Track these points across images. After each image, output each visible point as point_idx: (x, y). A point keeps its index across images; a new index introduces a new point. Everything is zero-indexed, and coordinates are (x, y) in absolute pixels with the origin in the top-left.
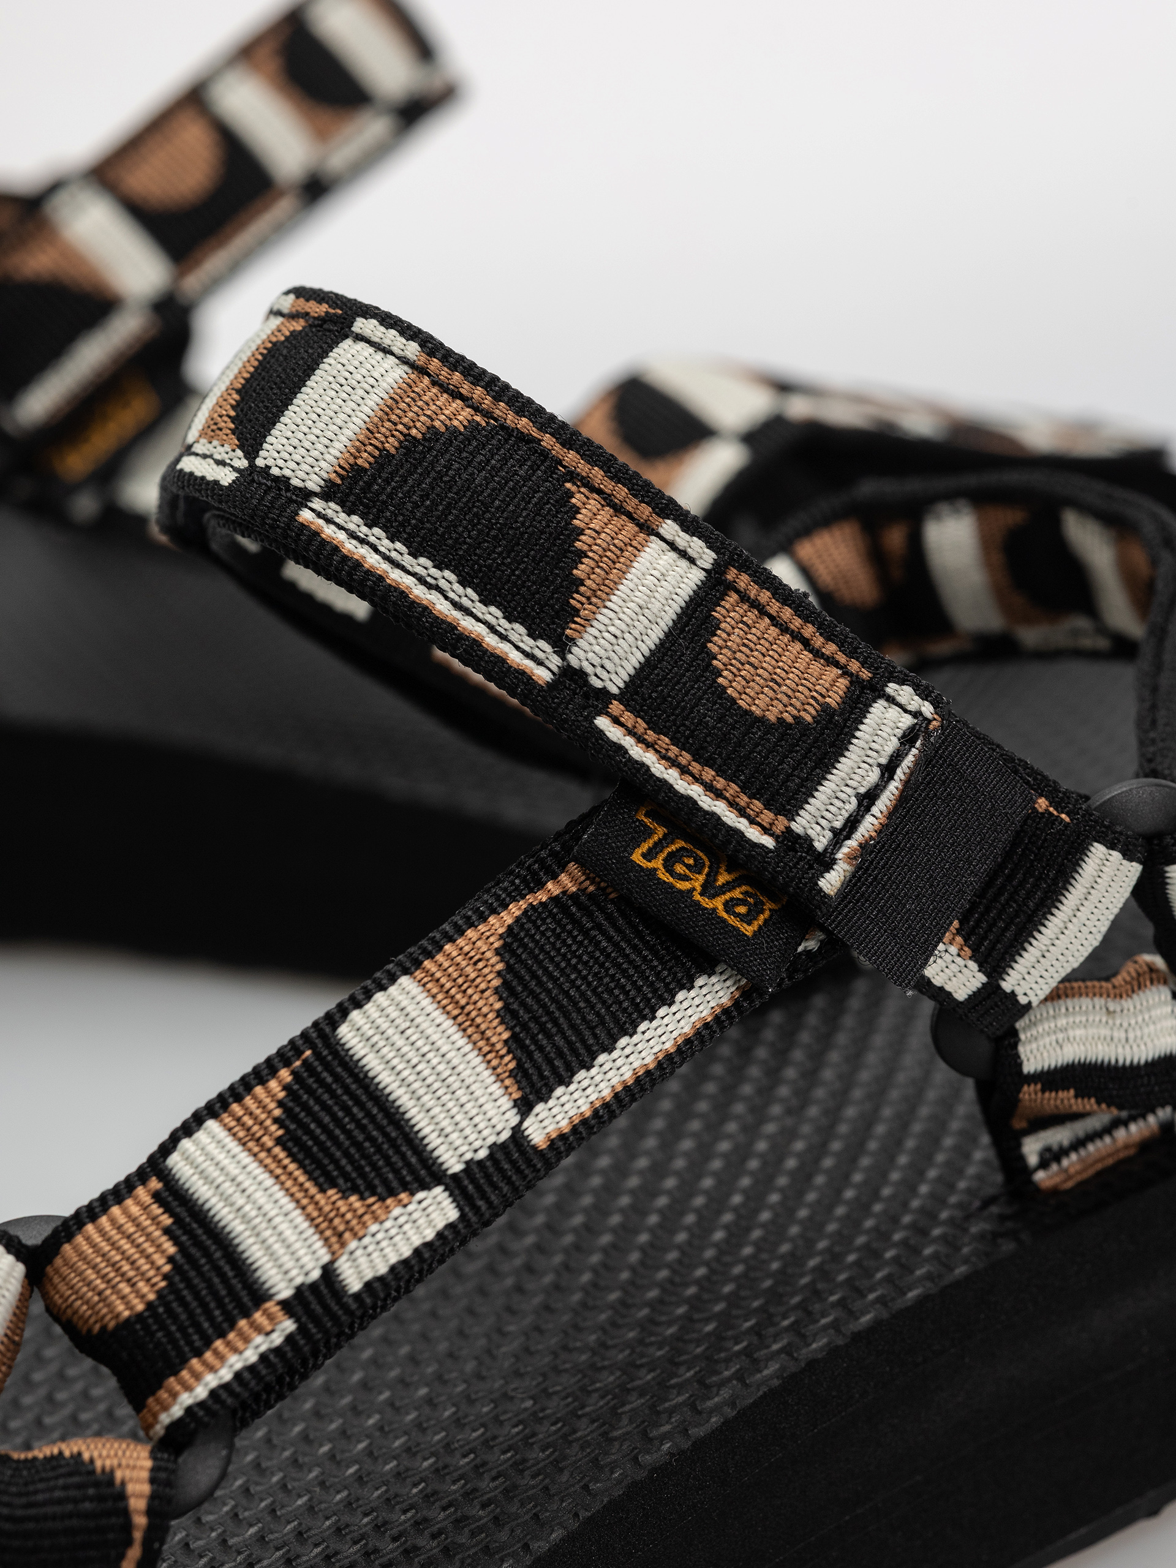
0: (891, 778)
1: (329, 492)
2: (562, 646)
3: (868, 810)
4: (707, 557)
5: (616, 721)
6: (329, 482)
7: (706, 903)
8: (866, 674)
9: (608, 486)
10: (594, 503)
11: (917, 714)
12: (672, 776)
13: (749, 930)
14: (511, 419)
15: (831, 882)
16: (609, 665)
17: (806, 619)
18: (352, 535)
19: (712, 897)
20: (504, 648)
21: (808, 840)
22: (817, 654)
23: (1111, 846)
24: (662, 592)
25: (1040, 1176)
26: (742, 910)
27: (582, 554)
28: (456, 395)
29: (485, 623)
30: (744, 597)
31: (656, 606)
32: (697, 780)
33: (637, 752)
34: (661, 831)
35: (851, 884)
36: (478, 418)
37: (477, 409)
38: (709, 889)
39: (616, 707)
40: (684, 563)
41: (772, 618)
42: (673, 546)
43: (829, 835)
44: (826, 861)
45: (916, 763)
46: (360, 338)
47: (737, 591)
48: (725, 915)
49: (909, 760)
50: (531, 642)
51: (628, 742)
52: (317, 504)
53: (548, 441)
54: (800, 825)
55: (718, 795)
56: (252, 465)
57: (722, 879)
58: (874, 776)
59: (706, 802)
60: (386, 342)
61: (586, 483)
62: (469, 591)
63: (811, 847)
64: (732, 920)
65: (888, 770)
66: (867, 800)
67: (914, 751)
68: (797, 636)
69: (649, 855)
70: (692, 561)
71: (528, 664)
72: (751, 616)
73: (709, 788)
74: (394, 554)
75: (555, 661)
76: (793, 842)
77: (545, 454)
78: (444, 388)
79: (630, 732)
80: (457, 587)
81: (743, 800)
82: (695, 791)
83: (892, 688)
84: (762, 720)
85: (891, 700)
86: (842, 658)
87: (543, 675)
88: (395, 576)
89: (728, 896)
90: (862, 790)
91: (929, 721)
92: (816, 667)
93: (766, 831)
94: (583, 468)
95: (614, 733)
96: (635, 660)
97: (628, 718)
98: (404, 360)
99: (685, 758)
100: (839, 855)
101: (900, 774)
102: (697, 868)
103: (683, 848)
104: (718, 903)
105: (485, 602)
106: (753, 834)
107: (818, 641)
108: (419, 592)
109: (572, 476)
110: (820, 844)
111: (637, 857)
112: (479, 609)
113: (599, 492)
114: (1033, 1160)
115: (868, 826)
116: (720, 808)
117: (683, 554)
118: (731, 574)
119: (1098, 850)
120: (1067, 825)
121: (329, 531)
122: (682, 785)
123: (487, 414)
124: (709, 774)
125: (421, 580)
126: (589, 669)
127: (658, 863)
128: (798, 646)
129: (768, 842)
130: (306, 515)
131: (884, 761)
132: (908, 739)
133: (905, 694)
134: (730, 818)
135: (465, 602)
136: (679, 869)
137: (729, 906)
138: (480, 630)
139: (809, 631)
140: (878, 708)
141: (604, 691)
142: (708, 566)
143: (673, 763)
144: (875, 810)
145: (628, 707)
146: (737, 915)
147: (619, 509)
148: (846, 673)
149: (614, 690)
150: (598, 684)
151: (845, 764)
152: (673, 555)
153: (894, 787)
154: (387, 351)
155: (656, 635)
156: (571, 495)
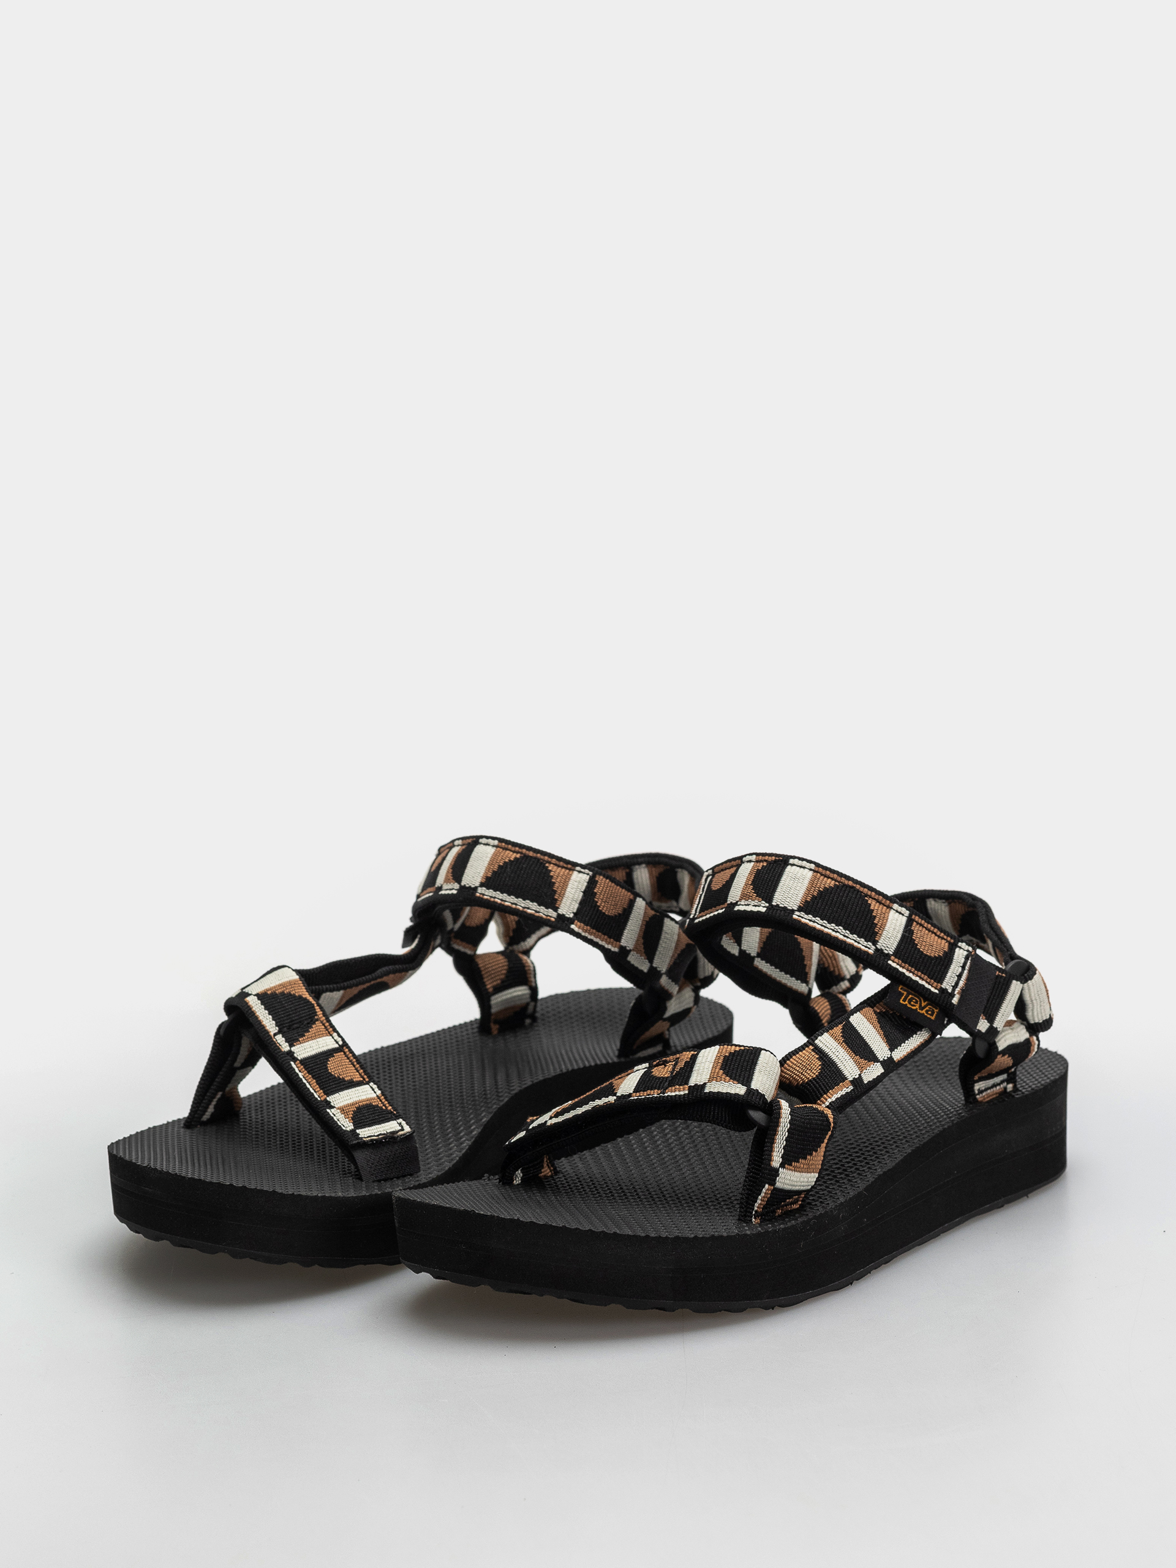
0: (965, 969)
1: (800, 909)
2: (875, 943)
3: (960, 980)
4: (907, 913)
5: (893, 962)
6: (800, 907)
7: (920, 1011)
8: (952, 941)
9: (876, 897)
10: (874, 902)
11: (968, 951)
12: (911, 975)
13: (933, 1018)
14: (846, 882)
15: (955, 1000)
16: (889, 946)
17: (935, 927)
18: (810, 921)
19: (922, 1010)
20: (860, 946)
21: (946, 990)
22: (939, 937)
23: (1017, 980)
24: (898, 925)
25: (978, 1096)
26: (929, 1012)
27: (875, 917)
28: (829, 877)
29: (853, 940)
30: (918, 923)
31: (897, 928)
32: (917, 976)
33: (901, 969)
34: (905, 993)
35: (960, 1000)
36: (837, 883)
37: (836, 881)
38: (922, 1008)
39: (893, 958)
40: (901, 915)
41: (926, 928)
42: (897, 911)
43: (952, 988)
44: (952, 995)
45: (971, 964)
46: (793, 865)
47: (916, 922)
48: (926, 1014)
49: (968, 964)
50: (865, 943)
51: (898, 967)
52: (797, 913)
53: (858, 887)
54: (944, 986)
55: (923, 979)
56: (771, 905)
57: (923, 1004)
58: (960, 969)
59: (921, 982)
60: (803, 865)
61: (870, 897)
62: (847, 931)
63: (948, 992)
64: (928, 1016)
65: (963, 967)
66: (960, 976)
67: (969, 961)
68: (933, 932)
69: (904, 1000)
70: (903, 915)
71: (866, 949)
72: (921, 928)
73: (920, 978)
74: (824, 924)
75: (873, 947)
76: (943, 991)
77: (858, 891)
78: (825, 876)
79: (898, 964)
80: (844, 931)
81: (929, 980)
82: (917, 979)
83: (960, 944)
84: (930, 957)
85: (960, 948)
86: (945, 937)
87: (871, 952)
88: (826, 930)
89: (925, 1009)
90: (958, 974)
91: (971, 952)
92: (939, 940)
93: (936, 988)
94: (869, 893)
95: (894, 965)
96: (896, 944)
97: (896, 960)
98: (811, 870)
99: (913, 970)
100: (956, 993)
101: (967, 968)
102: (916, 1002)
103: (912, 998)
104: (924, 1012)
105: (852, 933)
106: (933, 989)
107: (938, 933)
108: (834, 934)
109: (866, 895)
110: (950, 991)
111: (901, 1002)
112: (851, 936)
113: (875, 899)
114: (976, 1092)
115: (961, 984)
116: (923, 983)
117: (900, 913)
118: (913, 916)
119: (1014, 982)
120: (1005, 977)
121: (803, 920)
122: (914, 978)
123: (839, 882)
124: (920, 973)
125: (833, 930)
126: (883, 948)
127: (906, 1002)
128: (933, 935)
129: (937, 991)
130: (795, 917)
131: (961, 965)
132: (967, 958)
133: (963, 945)
134: (927, 986)
135: (846, 935)
136: (912, 1003)
137: (927, 1011)
138: (852, 942)
139: (936, 930)
140: (957, 950)
141: (888, 954)
142: (907, 915)
143: (910, 972)
144: (962, 979)
145: (896, 957)
146: (929, 1014)
147: (880, 903)
148: (947, 941)
149: (891, 953)
150: (886, 952)
151: (952, 967)
152: (898, 914)
153: (966, 972)
154: (804, 868)
155: (899, 936)
156: (867, 901)
